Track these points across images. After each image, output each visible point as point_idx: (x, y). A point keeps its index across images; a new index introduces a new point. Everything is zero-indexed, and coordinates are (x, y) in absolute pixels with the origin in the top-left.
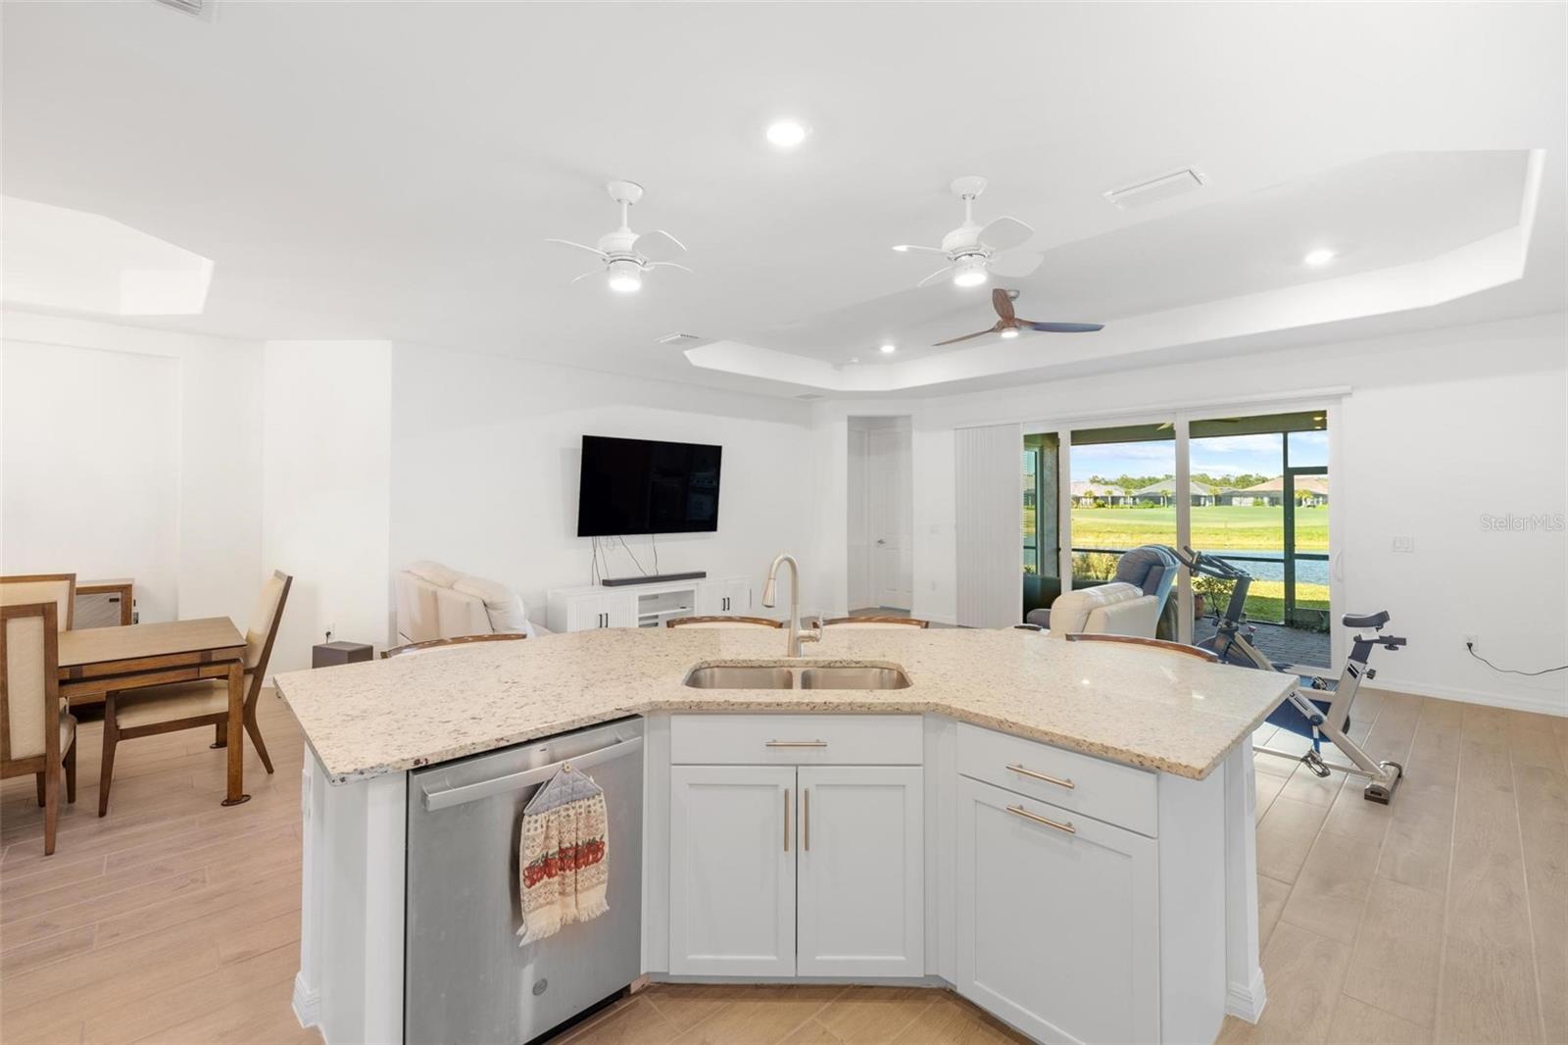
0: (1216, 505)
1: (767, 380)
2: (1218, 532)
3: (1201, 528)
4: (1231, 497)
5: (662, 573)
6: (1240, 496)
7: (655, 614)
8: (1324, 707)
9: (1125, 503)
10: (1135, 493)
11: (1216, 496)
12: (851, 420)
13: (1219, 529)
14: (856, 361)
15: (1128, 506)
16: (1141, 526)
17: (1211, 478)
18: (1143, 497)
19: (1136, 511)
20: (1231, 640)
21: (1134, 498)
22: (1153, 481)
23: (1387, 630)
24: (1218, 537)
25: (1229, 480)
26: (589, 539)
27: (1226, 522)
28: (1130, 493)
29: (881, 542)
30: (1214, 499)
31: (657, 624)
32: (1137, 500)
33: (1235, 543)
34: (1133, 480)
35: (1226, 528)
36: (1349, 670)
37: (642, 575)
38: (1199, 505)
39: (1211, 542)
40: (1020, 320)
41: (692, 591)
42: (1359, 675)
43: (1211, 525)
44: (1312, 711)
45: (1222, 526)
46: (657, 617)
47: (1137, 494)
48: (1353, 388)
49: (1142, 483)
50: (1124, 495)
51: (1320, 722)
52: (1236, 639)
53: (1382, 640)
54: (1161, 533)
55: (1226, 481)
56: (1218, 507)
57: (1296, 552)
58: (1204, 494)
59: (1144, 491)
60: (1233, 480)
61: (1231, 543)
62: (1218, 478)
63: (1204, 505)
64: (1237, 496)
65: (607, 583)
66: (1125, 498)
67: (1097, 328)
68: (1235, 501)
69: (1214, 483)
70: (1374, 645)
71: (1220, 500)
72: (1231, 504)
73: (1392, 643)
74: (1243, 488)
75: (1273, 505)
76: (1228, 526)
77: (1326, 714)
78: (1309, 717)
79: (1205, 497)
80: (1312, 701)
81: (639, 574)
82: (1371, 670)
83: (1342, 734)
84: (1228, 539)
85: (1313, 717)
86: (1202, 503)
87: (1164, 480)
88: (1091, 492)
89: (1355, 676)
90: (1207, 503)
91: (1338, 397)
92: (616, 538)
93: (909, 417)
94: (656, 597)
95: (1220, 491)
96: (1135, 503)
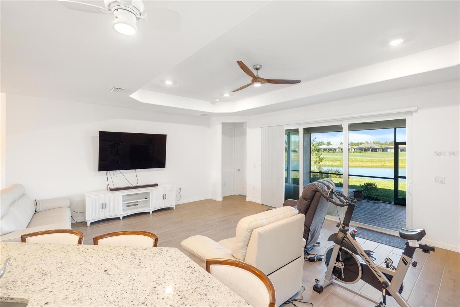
0: (382, 151)
1: (172, 107)
2: (382, 161)
3: (376, 160)
4: (387, 149)
5: (140, 184)
6: (390, 149)
7: (137, 201)
8: (390, 278)
9: (351, 151)
10: (355, 147)
11: (382, 149)
12: (224, 124)
13: (382, 160)
14: (217, 100)
15: (352, 152)
16: (355, 159)
17: (381, 143)
18: (357, 149)
19: (355, 153)
20: (344, 235)
21: (354, 149)
22: (361, 143)
23: (424, 241)
24: (381, 163)
25: (387, 143)
26: (104, 173)
27: (384, 158)
28: (353, 147)
29: (239, 170)
30: (381, 149)
31: (137, 205)
32: (356, 150)
33: (387, 165)
34: (355, 143)
35: (384, 160)
36: (403, 260)
37: (130, 186)
38: (376, 151)
39: (379, 165)
40: (261, 78)
41: (149, 192)
42: (408, 264)
43: (379, 159)
44: (383, 279)
45: (383, 159)
46: (137, 202)
47: (355, 148)
48: (418, 108)
49: (358, 144)
50: (351, 148)
51: (387, 286)
52: (347, 236)
53: (421, 246)
54: (362, 161)
55: (386, 143)
56: (383, 152)
57: (399, 175)
58: (378, 148)
59: (358, 147)
60: (388, 143)
61: (386, 165)
62: (383, 143)
63: (378, 152)
64: (389, 149)
65: (112, 190)
66: (351, 149)
67: (298, 82)
68: (389, 150)
69: (382, 144)
70: (416, 248)
71: (383, 150)
72: (387, 151)
73: (426, 249)
74: (392, 146)
75: (401, 152)
76: (385, 159)
77: (390, 281)
78: (382, 282)
79: (378, 149)
80: (384, 274)
81: (129, 185)
82: (415, 262)
83: (398, 294)
84: (385, 164)
85: (383, 283)
86: (377, 151)
87: (365, 143)
88: (340, 147)
89: (406, 264)
90: (379, 151)
91: (411, 113)
92: (118, 171)
93: (246, 123)
94: (137, 194)
95: (383, 147)
96: (355, 151)
